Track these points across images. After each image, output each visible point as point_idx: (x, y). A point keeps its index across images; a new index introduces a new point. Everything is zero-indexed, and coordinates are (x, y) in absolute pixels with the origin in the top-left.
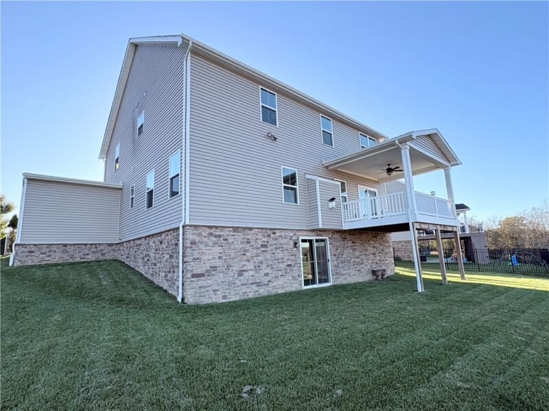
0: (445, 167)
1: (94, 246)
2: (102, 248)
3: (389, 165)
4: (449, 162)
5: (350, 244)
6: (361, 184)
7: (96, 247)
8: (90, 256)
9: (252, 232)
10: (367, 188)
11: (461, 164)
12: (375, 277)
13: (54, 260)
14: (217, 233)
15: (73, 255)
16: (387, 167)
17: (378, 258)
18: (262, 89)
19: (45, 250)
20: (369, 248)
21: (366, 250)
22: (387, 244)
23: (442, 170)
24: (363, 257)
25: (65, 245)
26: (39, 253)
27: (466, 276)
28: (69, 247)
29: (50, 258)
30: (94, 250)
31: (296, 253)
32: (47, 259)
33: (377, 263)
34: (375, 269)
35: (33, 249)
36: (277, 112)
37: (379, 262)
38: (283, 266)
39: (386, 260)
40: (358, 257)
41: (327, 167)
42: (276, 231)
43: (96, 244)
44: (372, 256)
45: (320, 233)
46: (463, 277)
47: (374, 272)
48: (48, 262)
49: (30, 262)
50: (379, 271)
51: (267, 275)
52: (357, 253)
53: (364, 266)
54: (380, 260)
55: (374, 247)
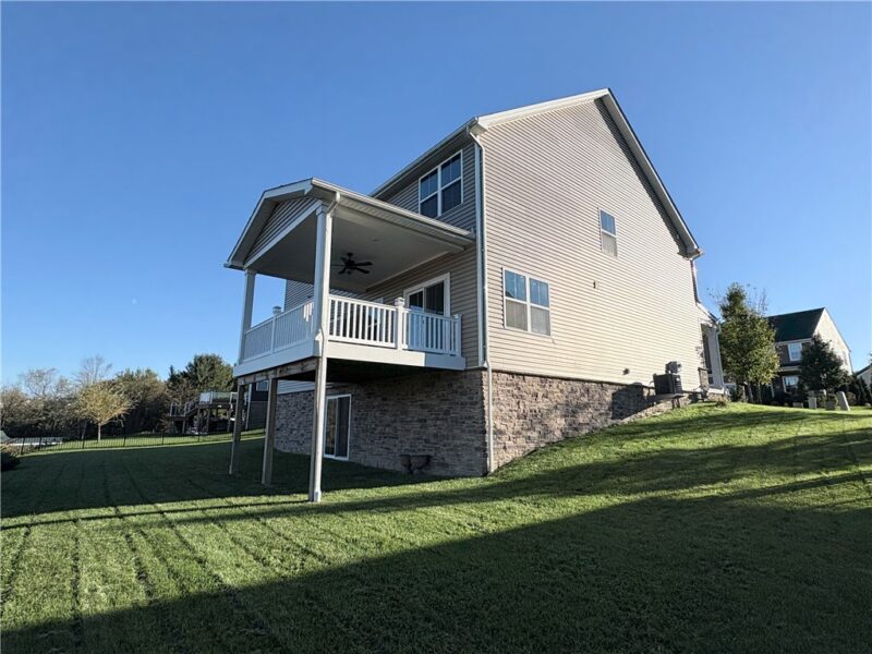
17: (432, 430)
20: (411, 408)
21: (405, 413)
22: (465, 399)
24: (398, 425)
33: (427, 441)
37: (433, 441)
39: (454, 438)
40: (388, 426)
44: (418, 425)
52: (388, 418)
53: (397, 442)
54: (436, 436)
55: (423, 407)
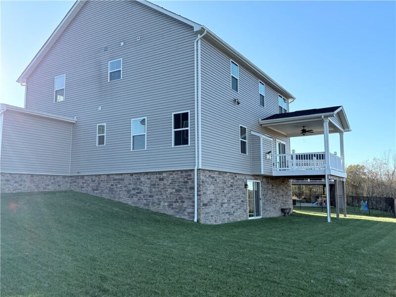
0: (341, 132)
1: (52, 177)
2: (59, 179)
3: (304, 127)
4: (344, 128)
5: (270, 187)
6: (278, 139)
7: (54, 179)
8: (50, 187)
9: (226, 175)
10: (280, 141)
11: (351, 131)
12: (283, 214)
13: (24, 189)
14: (212, 175)
15: (38, 185)
16: (303, 129)
17: (285, 199)
18: (232, 62)
19: (18, 179)
20: (280, 191)
22: (289, 189)
23: (338, 134)
25: (32, 175)
26: (13, 181)
27: (347, 215)
28: (35, 177)
29: (22, 187)
30: (52, 181)
31: (245, 191)
32: (19, 187)
34: (285, 207)
35: (9, 178)
36: (238, 81)
37: (285, 203)
38: (240, 201)
39: (289, 201)
40: (274, 198)
41: (261, 125)
42: (237, 175)
43: (54, 176)
44: (282, 197)
45: (257, 177)
46: (345, 216)
47: (283, 210)
48: (20, 191)
49: (7, 189)
50: (287, 209)
51: (233, 207)
52: (274, 194)
53: (277, 204)
54: (285, 201)
55: (282, 190)
